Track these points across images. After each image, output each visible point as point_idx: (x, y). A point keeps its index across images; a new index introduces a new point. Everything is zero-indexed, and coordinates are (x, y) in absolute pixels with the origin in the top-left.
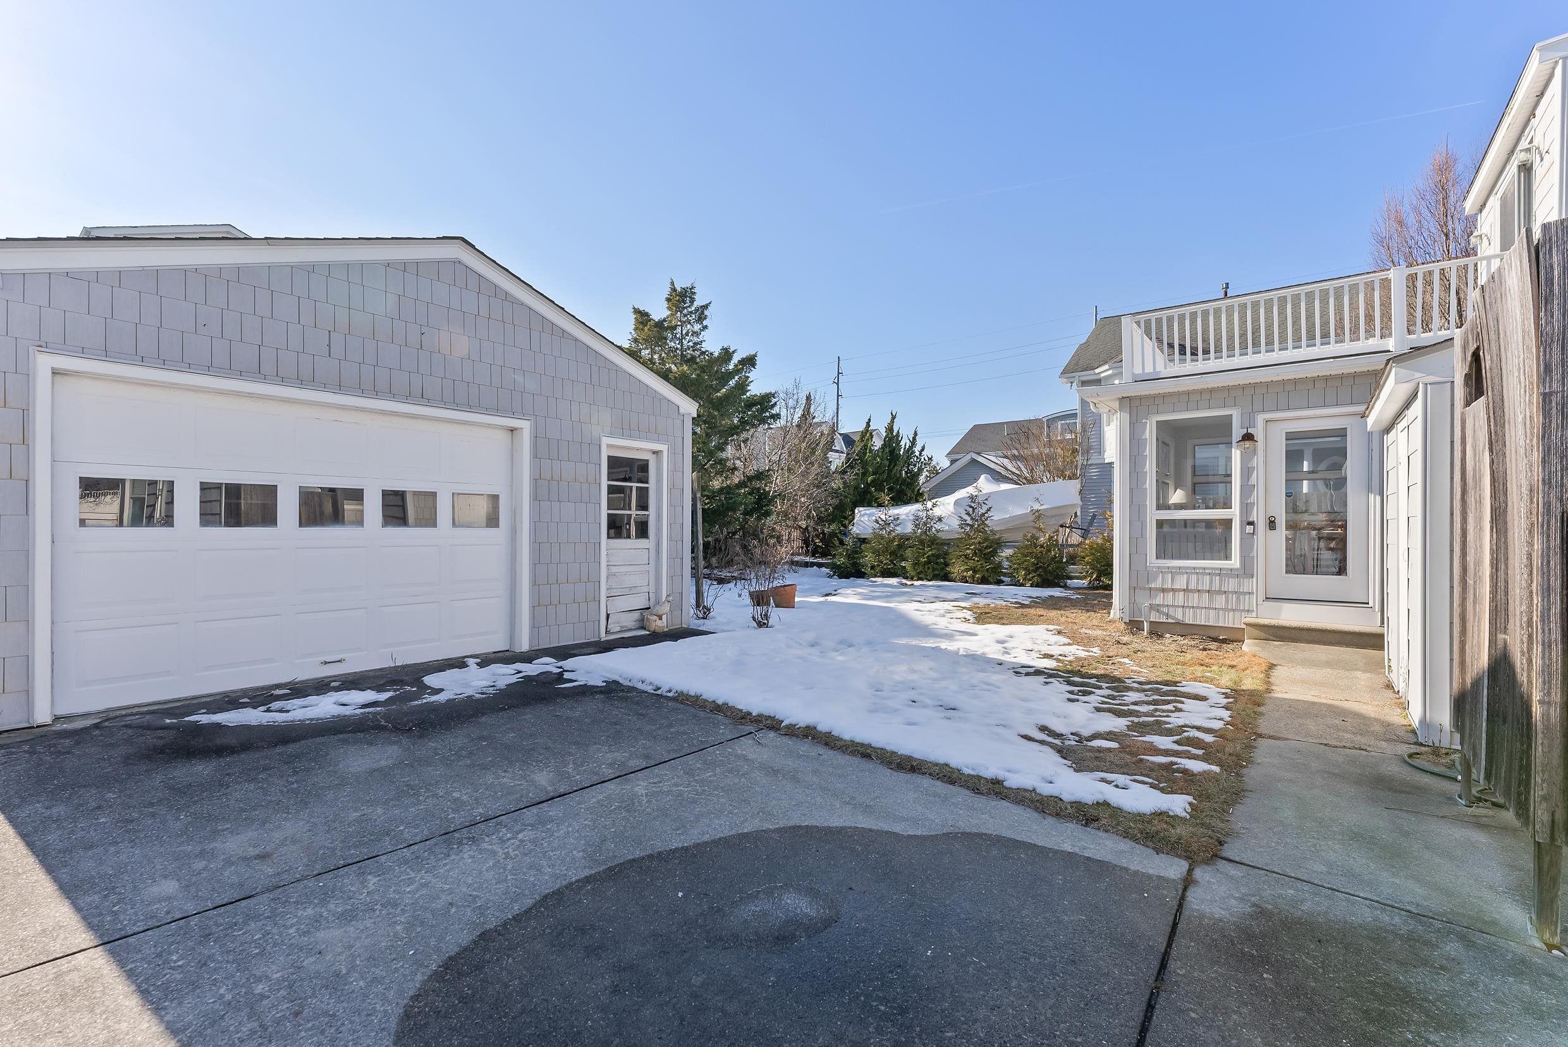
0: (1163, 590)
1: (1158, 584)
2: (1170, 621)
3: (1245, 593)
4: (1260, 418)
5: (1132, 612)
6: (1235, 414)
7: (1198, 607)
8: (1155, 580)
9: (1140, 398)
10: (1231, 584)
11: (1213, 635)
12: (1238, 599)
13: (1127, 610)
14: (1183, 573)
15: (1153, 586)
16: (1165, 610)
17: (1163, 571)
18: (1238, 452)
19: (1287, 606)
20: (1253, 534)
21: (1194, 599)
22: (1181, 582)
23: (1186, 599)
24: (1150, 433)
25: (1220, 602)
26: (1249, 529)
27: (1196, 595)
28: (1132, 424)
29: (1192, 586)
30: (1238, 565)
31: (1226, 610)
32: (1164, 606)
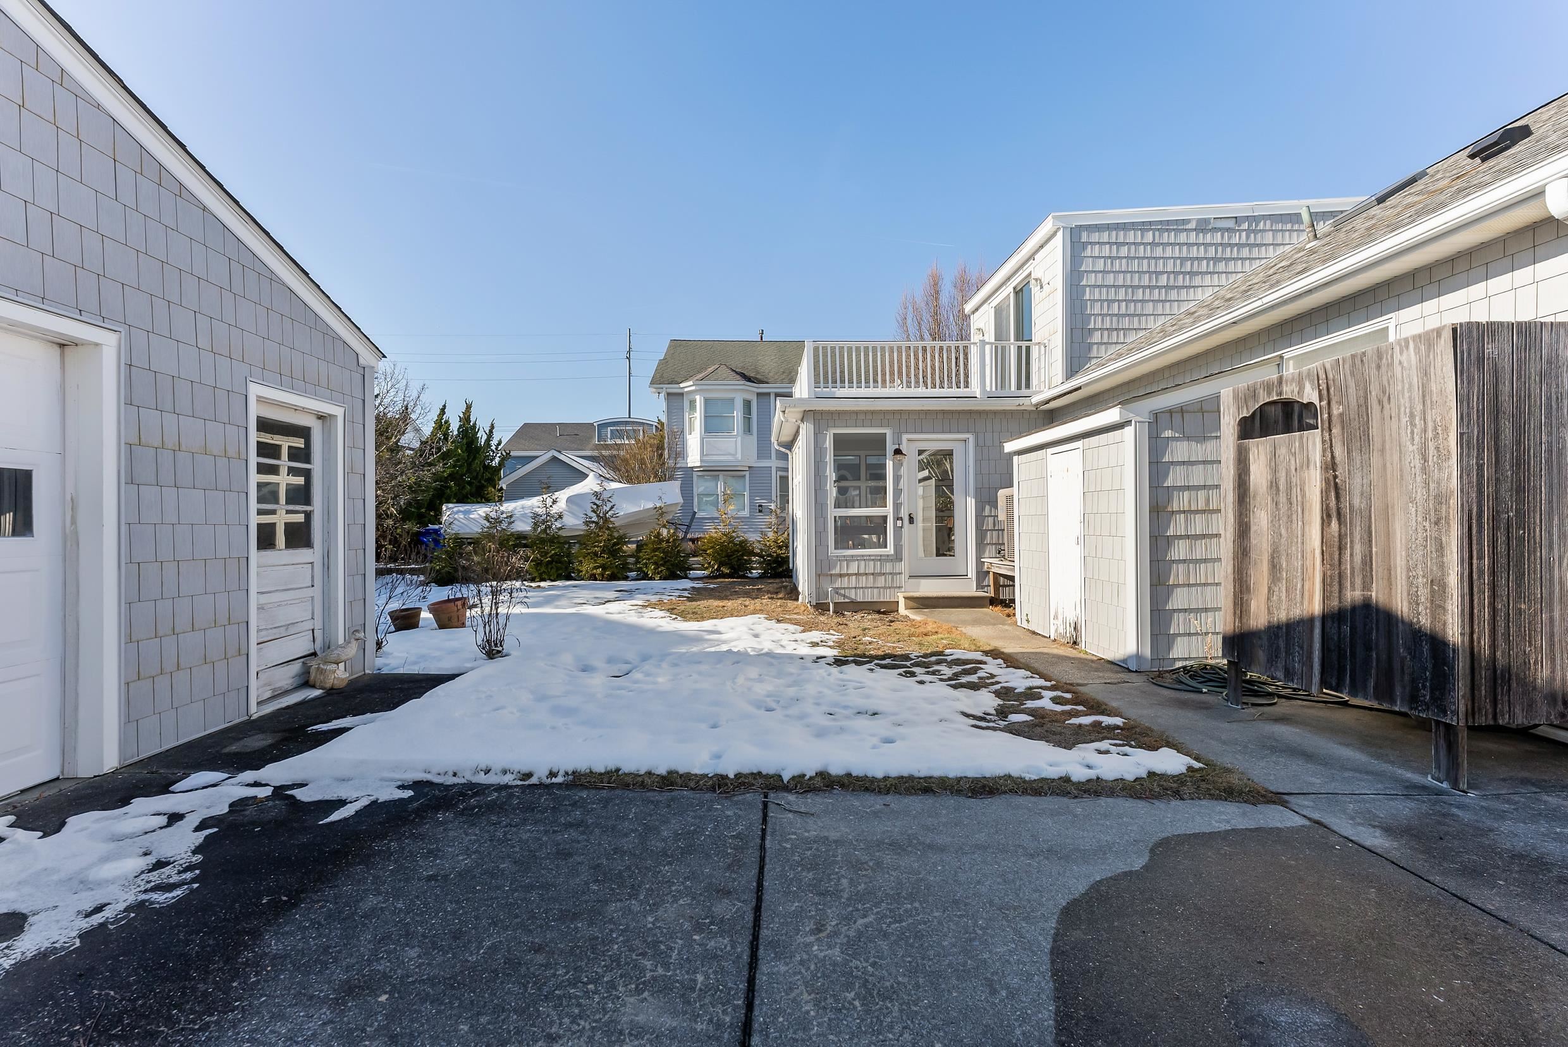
0: (841, 575)
1: (837, 571)
2: (847, 600)
3: (896, 574)
4: (905, 437)
5: (818, 597)
6: (888, 432)
7: (866, 588)
8: (835, 567)
9: (822, 412)
10: (888, 567)
11: (877, 609)
12: (893, 579)
13: (814, 595)
14: (854, 561)
15: (833, 572)
16: (842, 592)
17: (841, 559)
18: (891, 463)
19: (923, 581)
20: (901, 527)
21: (863, 581)
22: (853, 568)
23: (857, 581)
24: (829, 443)
25: (881, 582)
26: (899, 523)
27: (864, 577)
28: (815, 434)
29: (862, 571)
30: (892, 552)
31: (885, 588)
32: (841, 588)
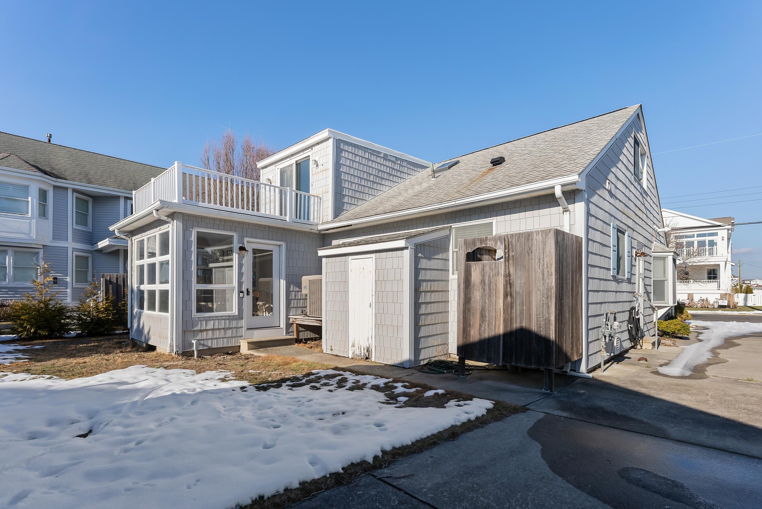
0: (201, 331)
1: (198, 328)
2: (205, 348)
3: (239, 328)
4: (246, 239)
5: (184, 346)
6: (235, 236)
7: (219, 338)
8: (197, 326)
9: (189, 215)
10: (234, 324)
11: (226, 351)
12: (237, 331)
13: (181, 347)
14: (211, 320)
15: (196, 329)
16: (202, 342)
17: (201, 320)
18: (237, 255)
19: (256, 332)
20: (243, 297)
21: (217, 334)
22: (210, 325)
23: (213, 334)
24: (194, 238)
25: (229, 333)
26: (241, 295)
27: (218, 331)
28: (184, 230)
29: (216, 327)
30: (237, 313)
31: (232, 337)
32: (201, 340)
